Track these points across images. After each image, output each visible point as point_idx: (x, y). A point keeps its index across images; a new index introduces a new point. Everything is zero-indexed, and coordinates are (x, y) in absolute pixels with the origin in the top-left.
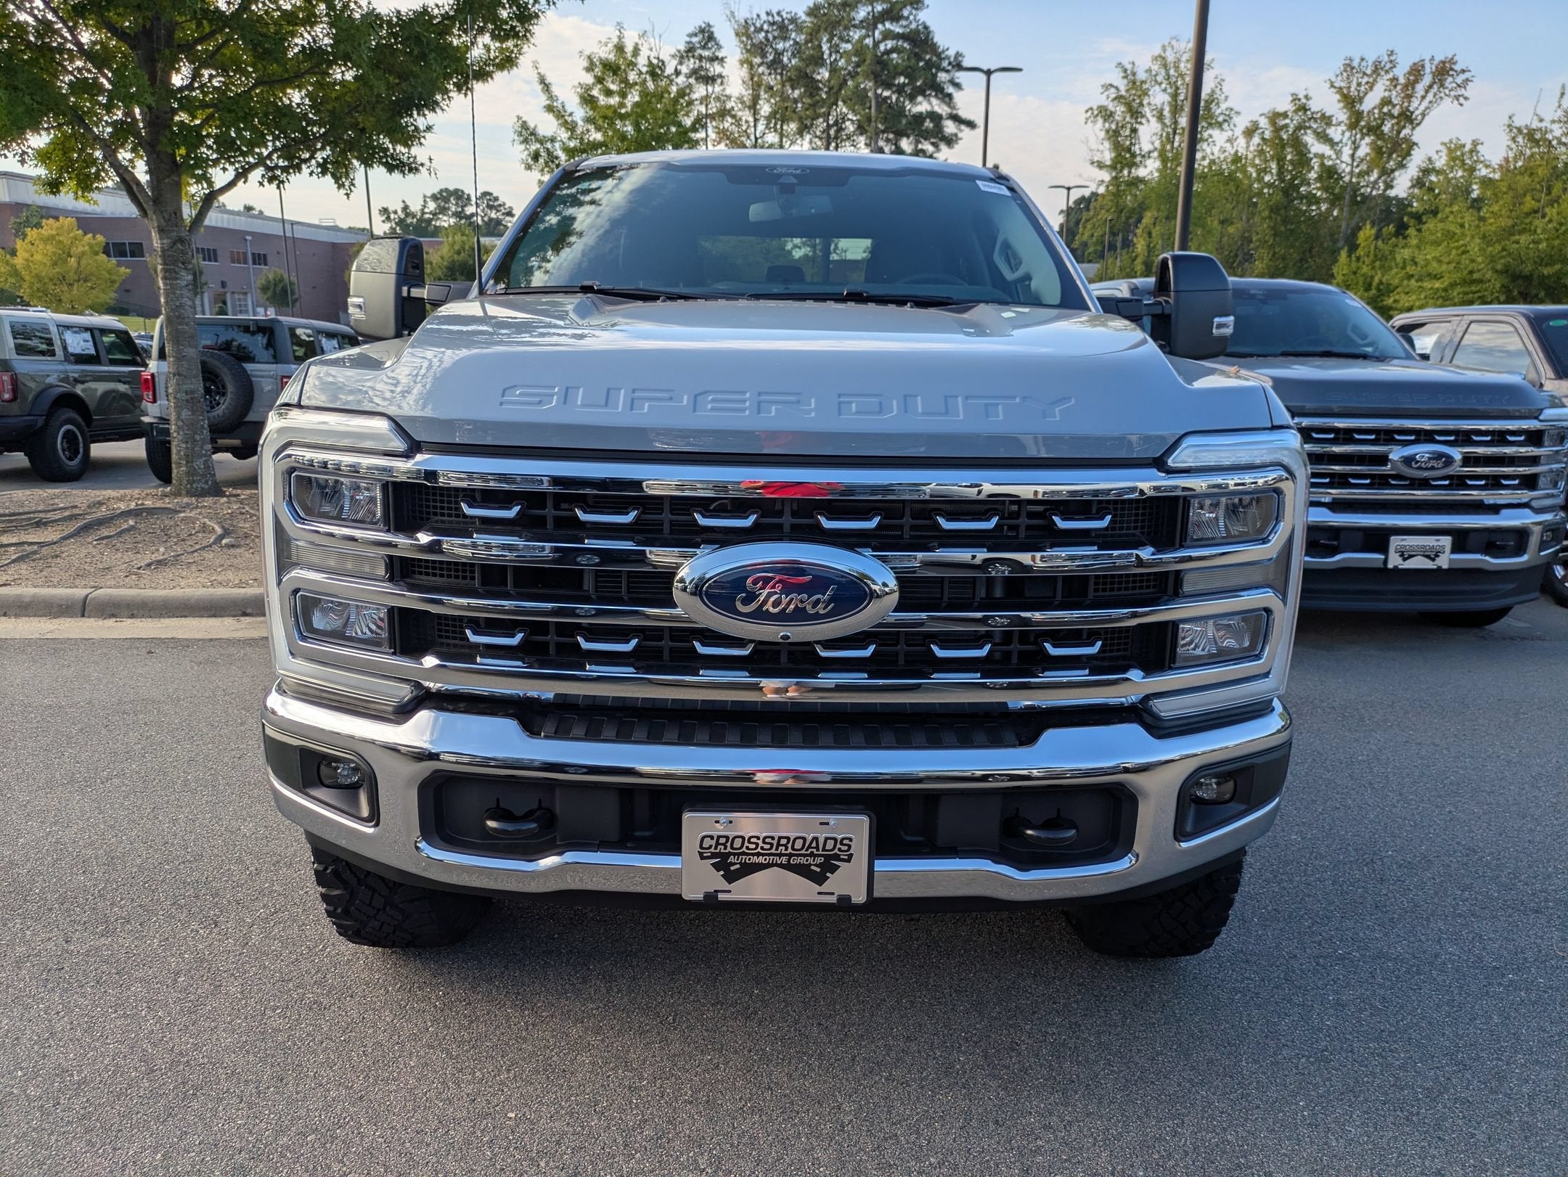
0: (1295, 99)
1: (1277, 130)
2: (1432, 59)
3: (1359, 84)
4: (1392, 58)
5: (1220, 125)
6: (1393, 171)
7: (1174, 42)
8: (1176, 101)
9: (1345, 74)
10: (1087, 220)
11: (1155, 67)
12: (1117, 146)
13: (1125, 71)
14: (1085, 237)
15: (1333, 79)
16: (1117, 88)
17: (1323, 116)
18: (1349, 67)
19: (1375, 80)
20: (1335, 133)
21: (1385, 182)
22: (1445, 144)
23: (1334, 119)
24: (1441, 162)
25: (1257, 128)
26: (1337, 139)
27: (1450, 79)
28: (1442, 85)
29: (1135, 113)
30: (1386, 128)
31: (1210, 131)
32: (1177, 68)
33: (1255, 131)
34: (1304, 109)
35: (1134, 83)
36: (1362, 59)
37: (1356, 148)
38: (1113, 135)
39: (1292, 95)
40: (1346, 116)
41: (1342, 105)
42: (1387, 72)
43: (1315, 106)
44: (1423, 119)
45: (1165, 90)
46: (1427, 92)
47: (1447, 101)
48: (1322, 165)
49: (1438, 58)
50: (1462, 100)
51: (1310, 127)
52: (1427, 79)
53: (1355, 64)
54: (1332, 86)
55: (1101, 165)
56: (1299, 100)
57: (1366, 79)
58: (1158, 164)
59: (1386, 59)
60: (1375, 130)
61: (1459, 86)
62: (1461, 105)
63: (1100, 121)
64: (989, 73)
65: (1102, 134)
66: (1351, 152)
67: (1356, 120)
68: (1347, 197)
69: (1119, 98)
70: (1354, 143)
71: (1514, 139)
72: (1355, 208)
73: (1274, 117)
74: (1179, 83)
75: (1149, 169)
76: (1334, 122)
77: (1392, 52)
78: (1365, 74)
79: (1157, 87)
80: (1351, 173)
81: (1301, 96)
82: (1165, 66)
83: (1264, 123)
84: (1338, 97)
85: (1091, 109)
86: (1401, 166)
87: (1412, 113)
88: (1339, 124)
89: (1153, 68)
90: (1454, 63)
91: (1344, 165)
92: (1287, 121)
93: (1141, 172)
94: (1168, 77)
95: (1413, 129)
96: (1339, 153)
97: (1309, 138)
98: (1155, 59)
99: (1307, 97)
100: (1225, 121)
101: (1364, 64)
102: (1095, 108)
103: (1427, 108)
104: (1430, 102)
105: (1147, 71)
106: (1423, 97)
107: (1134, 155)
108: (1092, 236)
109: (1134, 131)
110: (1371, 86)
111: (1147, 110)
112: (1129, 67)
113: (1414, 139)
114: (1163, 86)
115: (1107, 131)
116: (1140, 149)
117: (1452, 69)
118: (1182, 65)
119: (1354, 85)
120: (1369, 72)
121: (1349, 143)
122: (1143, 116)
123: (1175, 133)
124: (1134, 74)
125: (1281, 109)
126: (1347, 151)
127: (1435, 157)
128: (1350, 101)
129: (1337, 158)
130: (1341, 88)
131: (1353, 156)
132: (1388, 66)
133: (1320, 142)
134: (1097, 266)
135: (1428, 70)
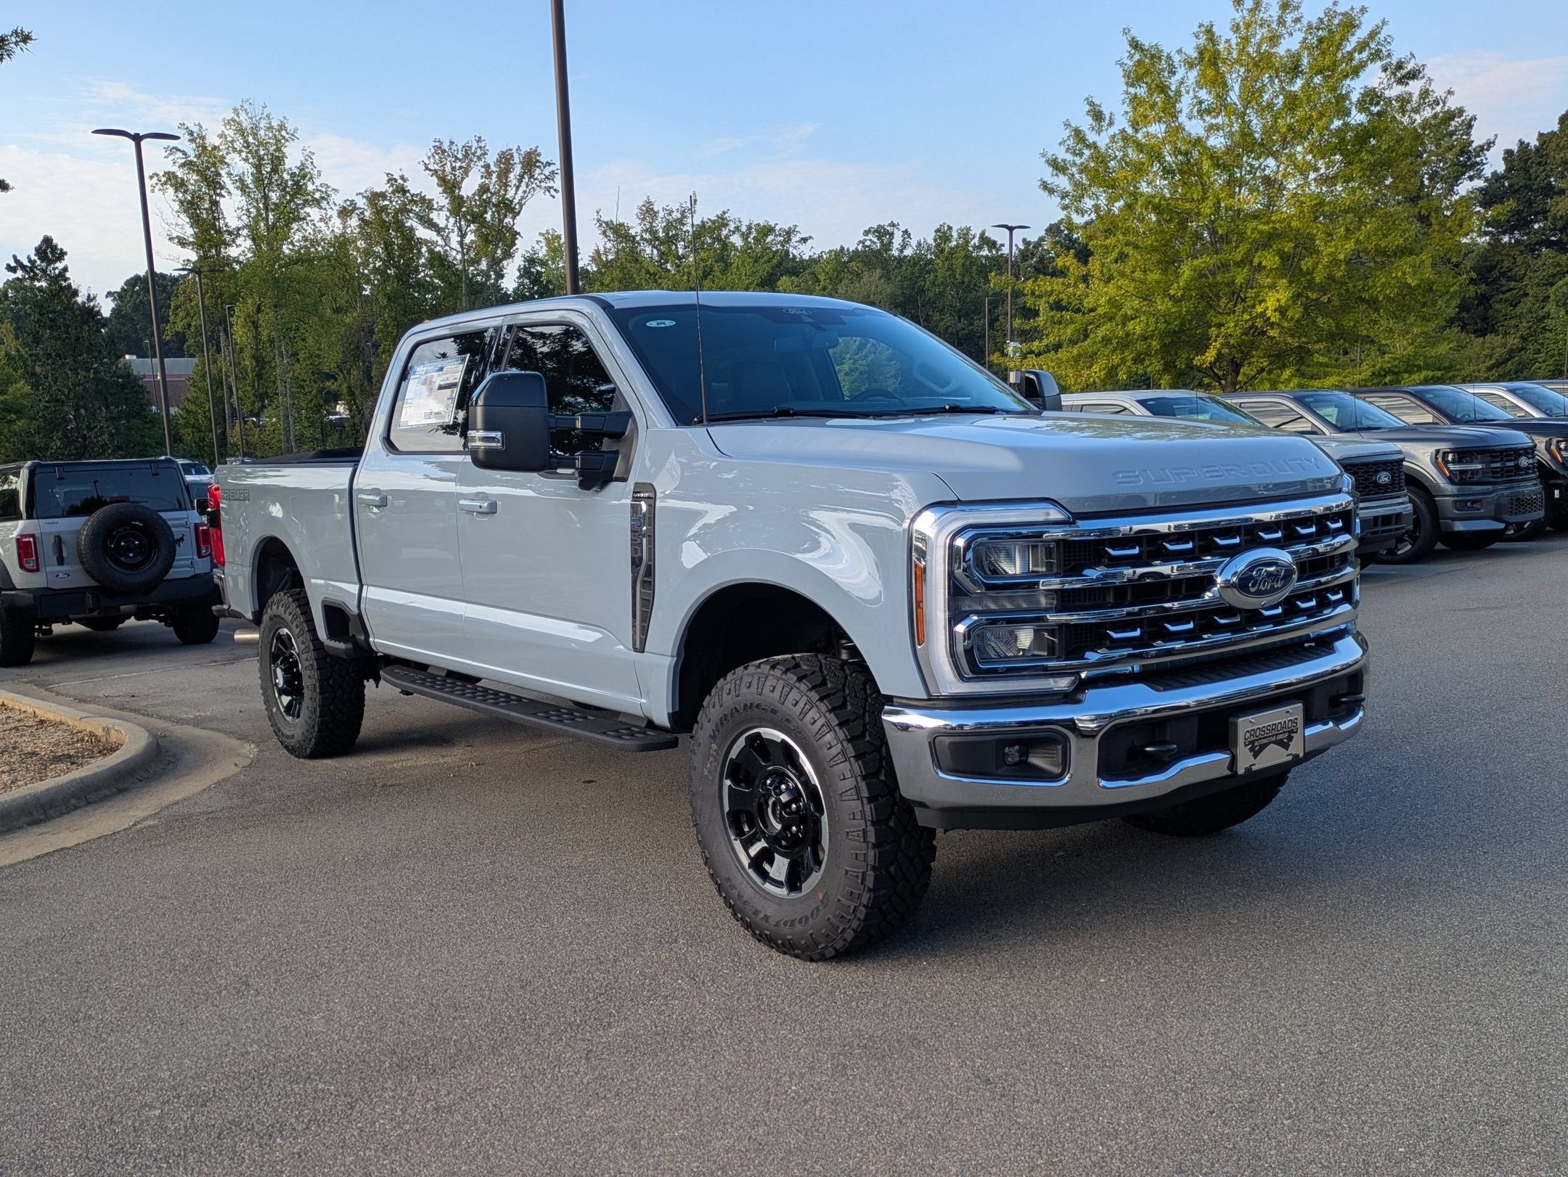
0: (391, 180)
1: (379, 211)
2: (518, 149)
3: (453, 169)
4: (482, 144)
5: (317, 203)
6: (501, 260)
7: (246, 106)
8: (260, 172)
9: (437, 157)
10: (177, 307)
11: (230, 133)
12: (196, 220)
13: (191, 133)
14: (179, 327)
15: (427, 162)
16: (184, 153)
17: (423, 199)
18: (439, 150)
19: (469, 165)
20: (440, 218)
21: (496, 273)
22: (543, 235)
23: (435, 202)
24: (542, 252)
25: (355, 209)
26: (442, 224)
27: (538, 171)
28: (531, 176)
29: (214, 184)
30: (488, 216)
31: (308, 209)
32: (255, 135)
33: (352, 211)
34: (402, 191)
35: (204, 148)
36: (452, 143)
37: (463, 236)
38: (190, 207)
39: (388, 174)
40: (447, 201)
41: (440, 189)
42: (479, 158)
43: (413, 188)
44: (521, 208)
45: (246, 160)
46: (520, 181)
47: (539, 192)
48: (431, 251)
49: (525, 149)
50: (553, 192)
51: (411, 211)
52: (518, 169)
53: (446, 147)
54: (427, 168)
55: (182, 243)
56: (396, 180)
57: (458, 164)
58: (249, 243)
59: (475, 145)
60: (477, 218)
61: (547, 178)
62: (553, 197)
63: (171, 190)
64: (137, 139)
65: (176, 206)
66: (459, 239)
67: (457, 205)
68: (463, 285)
69: (188, 165)
70: (460, 229)
71: (604, 233)
72: (473, 297)
73: (374, 198)
74: (262, 152)
75: (240, 249)
76: (435, 206)
77: (480, 138)
78: (457, 158)
79: (235, 156)
80: (463, 261)
81: (396, 176)
82: (241, 132)
83: (361, 203)
84: (435, 179)
85: (157, 175)
86: (508, 255)
87: (512, 202)
88: (441, 209)
89: (226, 133)
90: (539, 155)
91: (454, 253)
92: (386, 202)
93: (233, 252)
94: (248, 145)
95: (514, 218)
96: (446, 240)
97: (412, 222)
98: (228, 123)
99: (402, 178)
100: (323, 198)
101: (454, 147)
102: (161, 173)
103: (523, 198)
104: (525, 192)
105: (220, 136)
106: (518, 188)
107: (219, 231)
108: (189, 326)
109: (215, 204)
110: (466, 171)
111: (226, 180)
112: (195, 129)
113: (516, 228)
114: (244, 155)
115: (181, 202)
116: (226, 226)
117: (538, 161)
118: (262, 132)
119: (448, 168)
120: (460, 156)
121: (456, 229)
122: (222, 188)
123: (266, 208)
124: (203, 138)
125: (378, 190)
126: (455, 238)
127: (537, 247)
128: (450, 186)
129: (446, 245)
130: (436, 171)
131: (461, 243)
132: (479, 152)
133: (425, 227)
134: (196, 360)
135: (517, 160)
